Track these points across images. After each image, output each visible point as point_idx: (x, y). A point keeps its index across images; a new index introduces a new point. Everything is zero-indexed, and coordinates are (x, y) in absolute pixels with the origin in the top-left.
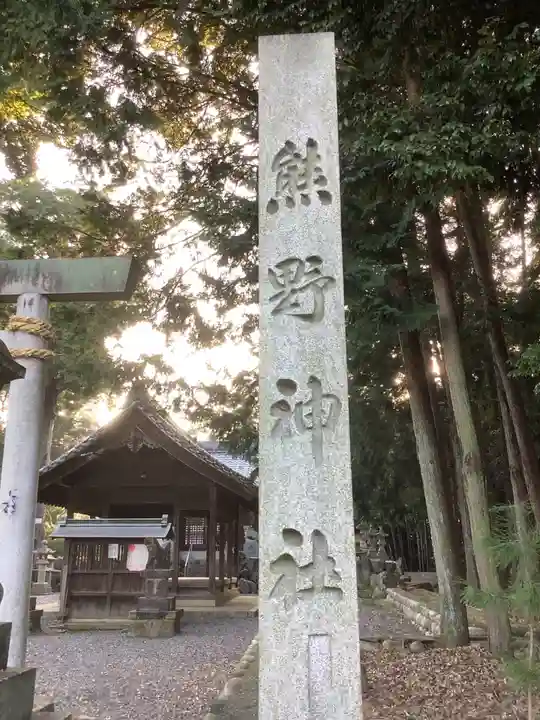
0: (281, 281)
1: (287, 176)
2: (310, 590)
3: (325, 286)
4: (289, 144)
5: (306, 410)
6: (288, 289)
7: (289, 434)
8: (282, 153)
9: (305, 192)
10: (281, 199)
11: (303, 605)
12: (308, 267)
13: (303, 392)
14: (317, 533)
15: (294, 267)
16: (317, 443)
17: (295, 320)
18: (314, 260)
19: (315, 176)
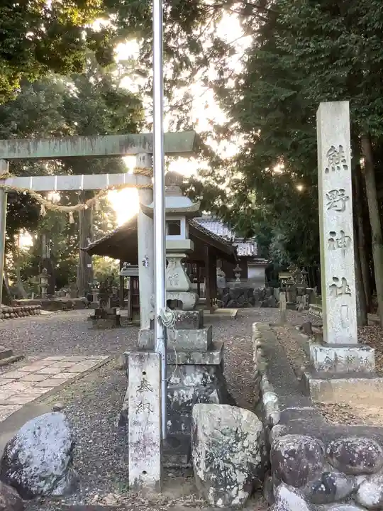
0: (331, 198)
1: (332, 159)
2: (341, 294)
3: (345, 200)
4: (332, 147)
5: (340, 241)
6: (332, 201)
7: (334, 249)
8: (330, 150)
9: (339, 165)
10: (330, 169)
11: (339, 298)
12: (340, 193)
13: (338, 235)
14: (343, 278)
15: (335, 193)
16: (344, 252)
17: (336, 212)
18: (342, 190)
19: (342, 159)
